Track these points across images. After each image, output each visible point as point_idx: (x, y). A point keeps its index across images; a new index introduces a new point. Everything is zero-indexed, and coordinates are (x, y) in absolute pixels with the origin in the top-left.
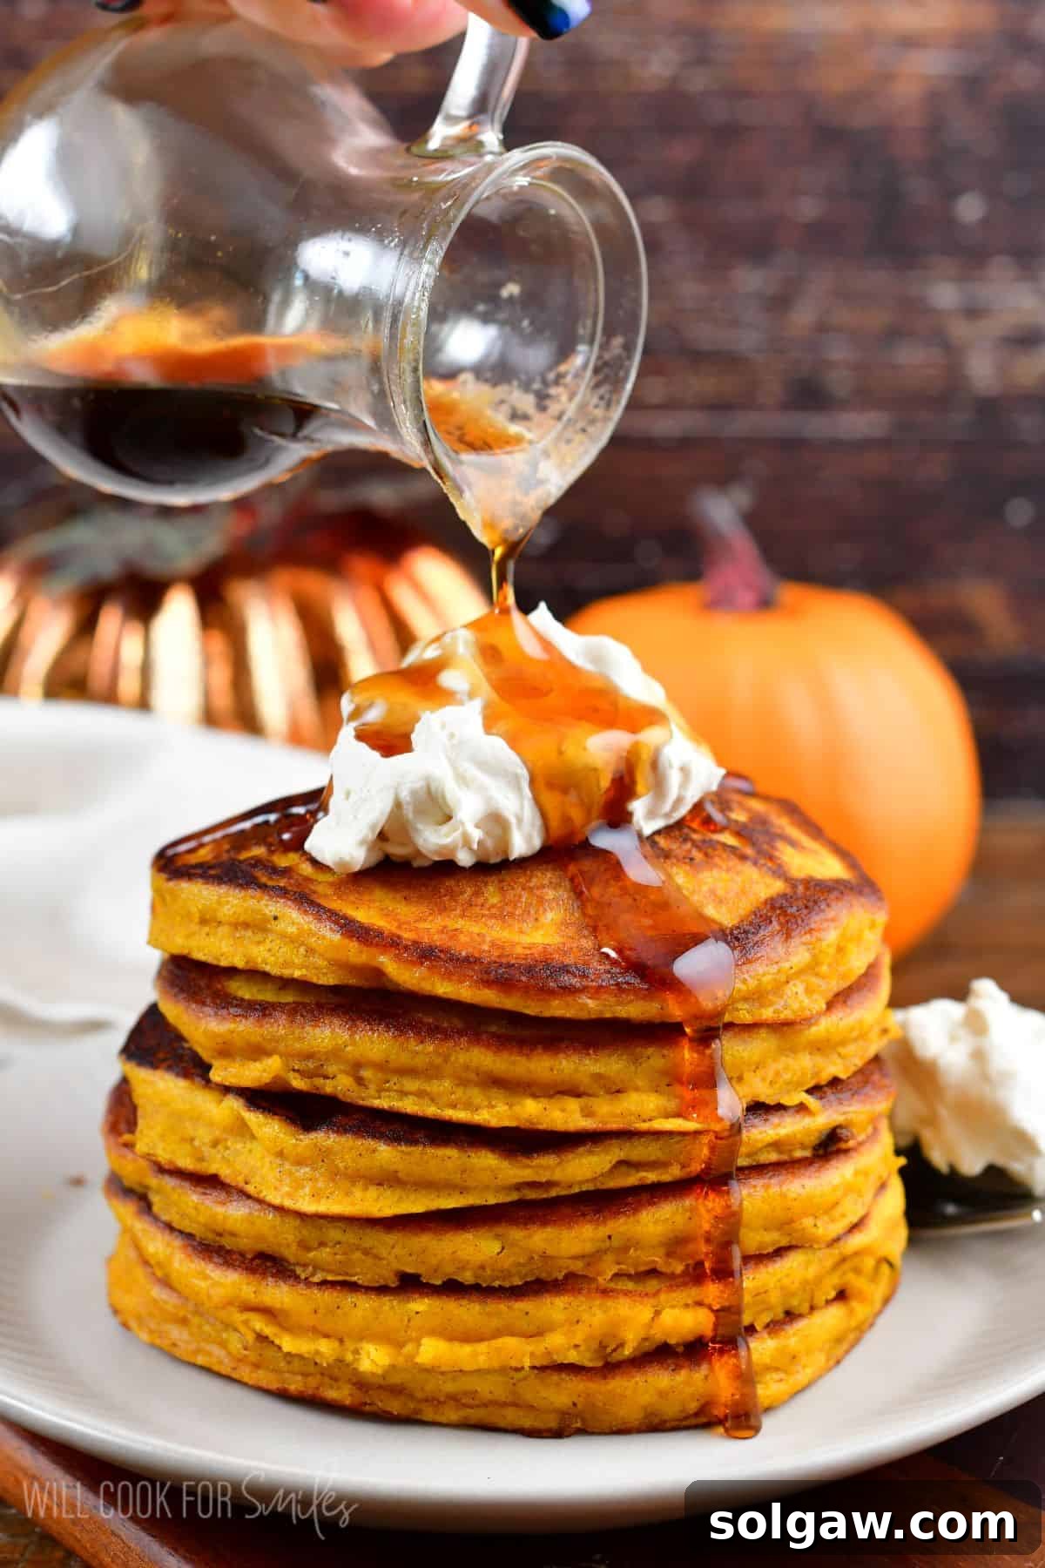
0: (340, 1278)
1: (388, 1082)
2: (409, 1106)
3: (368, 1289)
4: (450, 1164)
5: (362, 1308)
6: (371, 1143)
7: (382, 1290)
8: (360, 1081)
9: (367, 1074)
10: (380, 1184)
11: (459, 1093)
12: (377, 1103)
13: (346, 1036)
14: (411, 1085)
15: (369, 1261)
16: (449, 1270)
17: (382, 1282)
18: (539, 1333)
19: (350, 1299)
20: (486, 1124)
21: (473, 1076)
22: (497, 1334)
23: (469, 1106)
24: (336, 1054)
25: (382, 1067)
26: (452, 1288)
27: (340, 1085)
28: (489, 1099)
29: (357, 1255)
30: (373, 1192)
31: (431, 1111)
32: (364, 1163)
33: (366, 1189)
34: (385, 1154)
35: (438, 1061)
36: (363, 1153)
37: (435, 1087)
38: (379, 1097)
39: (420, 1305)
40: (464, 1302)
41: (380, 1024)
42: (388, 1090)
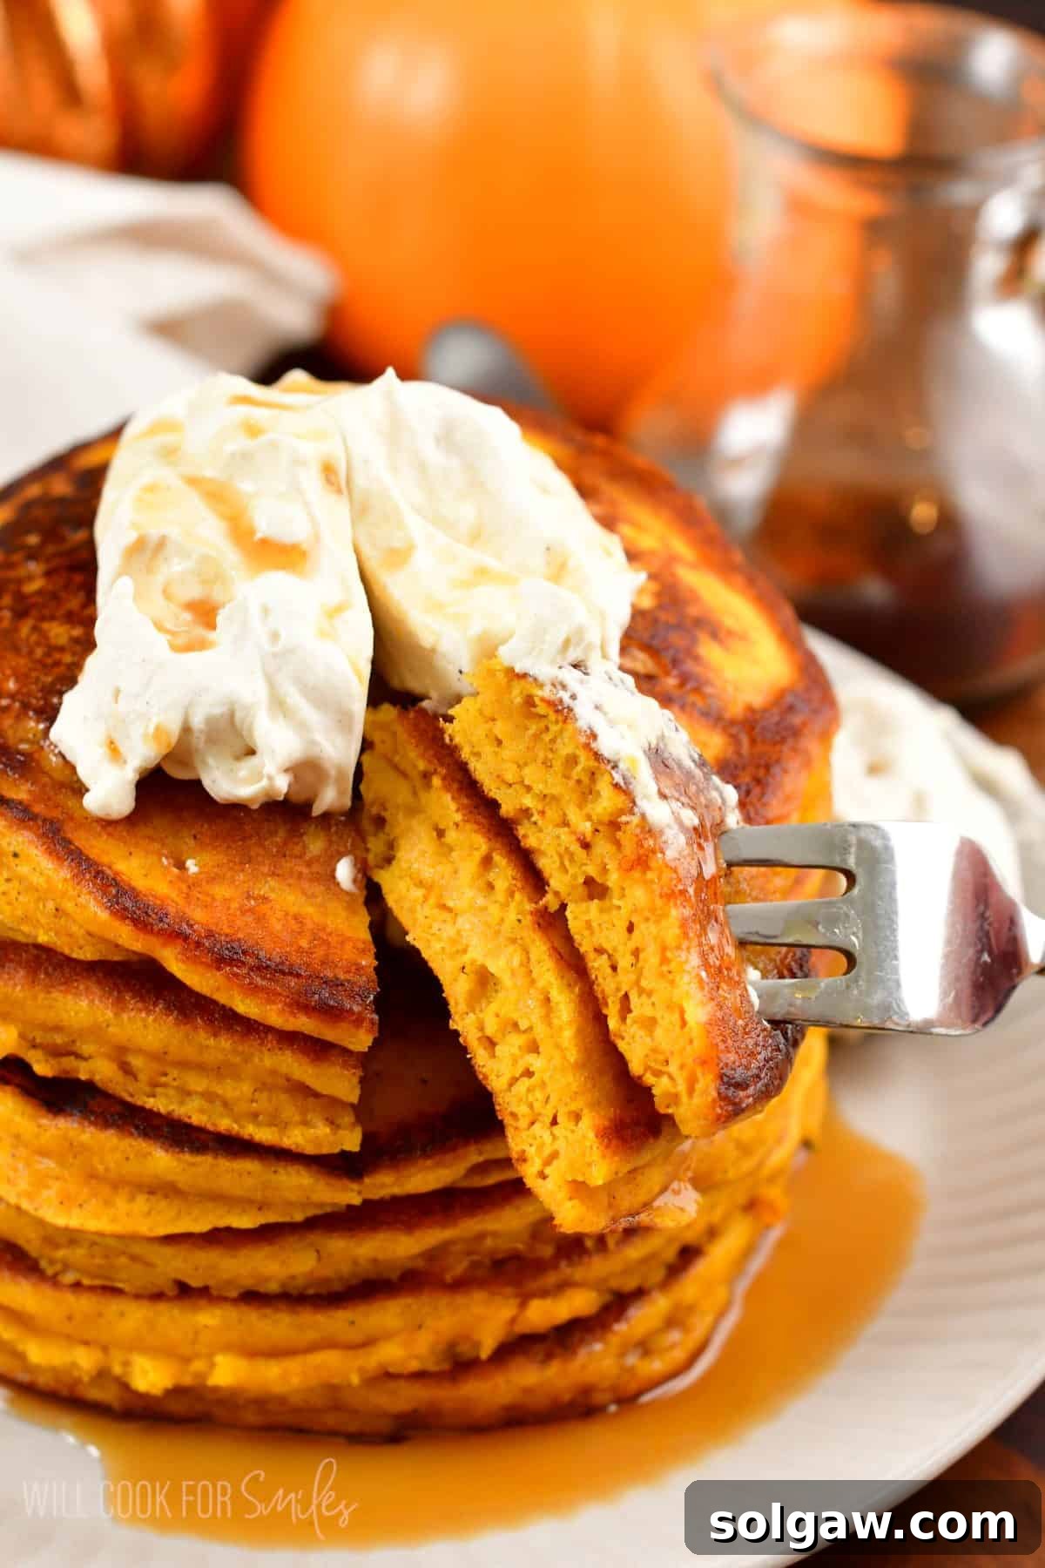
0: (98, 1282)
1: (166, 1075)
2: (194, 1112)
3: (137, 1297)
4: (249, 1182)
5: (131, 1318)
6: (141, 1145)
7: (157, 1296)
8: (126, 1069)
9: (137, 1062)
10: (152, 1192)
11: (263, 1103)
12: (150, 1103)
13: (109, 1014)
14: (197, 1083)
15: (138, 1268)
16: (248, 1283)
17: (155, 1290)
18: (368, 1343)
19: (114, 1306)
20: (299, 1150)
21: (282, 1082)
22: (312, 1348)
23: (275, 1121)
24: (96, 1032)
25: (160, 1057)
26: (252, 1297)
27: (100, 1070)
28: (304, 1113)
29: (123, 1260)
30: (141, 1203)
31: (225, 1124)
32: (133, 1168)
33: (132, 1199)
34: (161, 1161)
35: (237, 1060)
36: (131, 1157)
37: (228, 1089)
38: (154, 1096)
39: (209, 1318)
40: (268, 1311)
41: (155, 1005)
42: (164, 1085)
